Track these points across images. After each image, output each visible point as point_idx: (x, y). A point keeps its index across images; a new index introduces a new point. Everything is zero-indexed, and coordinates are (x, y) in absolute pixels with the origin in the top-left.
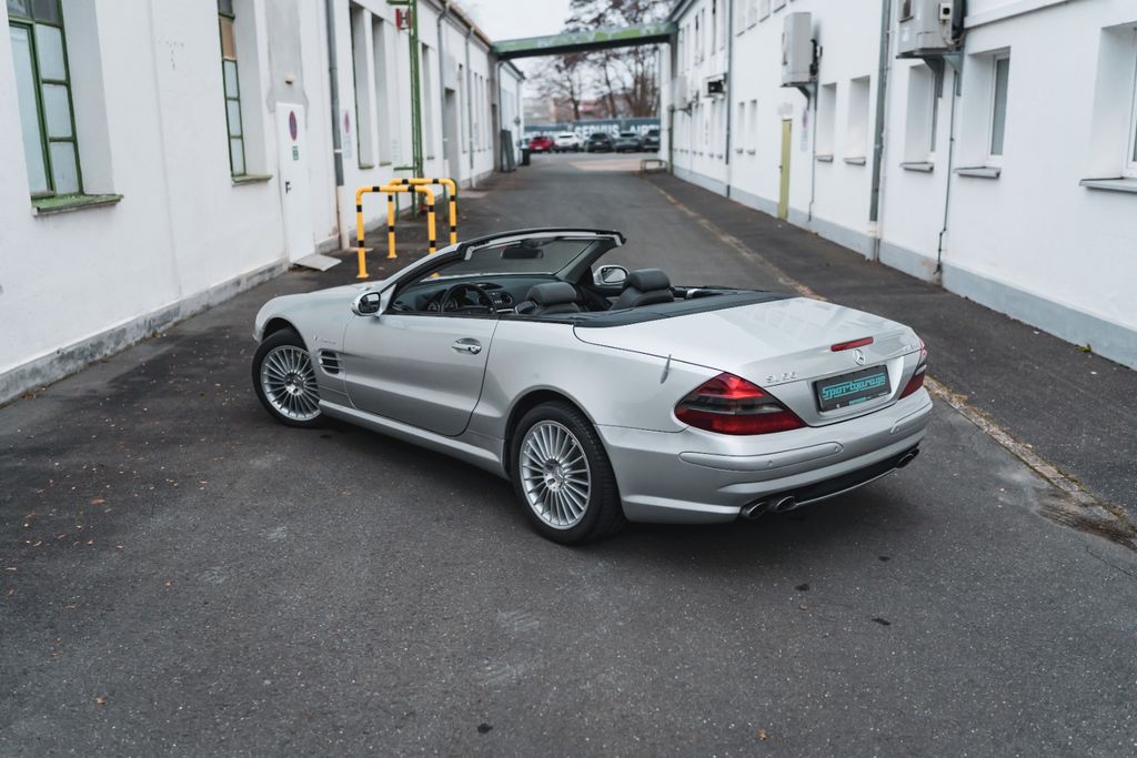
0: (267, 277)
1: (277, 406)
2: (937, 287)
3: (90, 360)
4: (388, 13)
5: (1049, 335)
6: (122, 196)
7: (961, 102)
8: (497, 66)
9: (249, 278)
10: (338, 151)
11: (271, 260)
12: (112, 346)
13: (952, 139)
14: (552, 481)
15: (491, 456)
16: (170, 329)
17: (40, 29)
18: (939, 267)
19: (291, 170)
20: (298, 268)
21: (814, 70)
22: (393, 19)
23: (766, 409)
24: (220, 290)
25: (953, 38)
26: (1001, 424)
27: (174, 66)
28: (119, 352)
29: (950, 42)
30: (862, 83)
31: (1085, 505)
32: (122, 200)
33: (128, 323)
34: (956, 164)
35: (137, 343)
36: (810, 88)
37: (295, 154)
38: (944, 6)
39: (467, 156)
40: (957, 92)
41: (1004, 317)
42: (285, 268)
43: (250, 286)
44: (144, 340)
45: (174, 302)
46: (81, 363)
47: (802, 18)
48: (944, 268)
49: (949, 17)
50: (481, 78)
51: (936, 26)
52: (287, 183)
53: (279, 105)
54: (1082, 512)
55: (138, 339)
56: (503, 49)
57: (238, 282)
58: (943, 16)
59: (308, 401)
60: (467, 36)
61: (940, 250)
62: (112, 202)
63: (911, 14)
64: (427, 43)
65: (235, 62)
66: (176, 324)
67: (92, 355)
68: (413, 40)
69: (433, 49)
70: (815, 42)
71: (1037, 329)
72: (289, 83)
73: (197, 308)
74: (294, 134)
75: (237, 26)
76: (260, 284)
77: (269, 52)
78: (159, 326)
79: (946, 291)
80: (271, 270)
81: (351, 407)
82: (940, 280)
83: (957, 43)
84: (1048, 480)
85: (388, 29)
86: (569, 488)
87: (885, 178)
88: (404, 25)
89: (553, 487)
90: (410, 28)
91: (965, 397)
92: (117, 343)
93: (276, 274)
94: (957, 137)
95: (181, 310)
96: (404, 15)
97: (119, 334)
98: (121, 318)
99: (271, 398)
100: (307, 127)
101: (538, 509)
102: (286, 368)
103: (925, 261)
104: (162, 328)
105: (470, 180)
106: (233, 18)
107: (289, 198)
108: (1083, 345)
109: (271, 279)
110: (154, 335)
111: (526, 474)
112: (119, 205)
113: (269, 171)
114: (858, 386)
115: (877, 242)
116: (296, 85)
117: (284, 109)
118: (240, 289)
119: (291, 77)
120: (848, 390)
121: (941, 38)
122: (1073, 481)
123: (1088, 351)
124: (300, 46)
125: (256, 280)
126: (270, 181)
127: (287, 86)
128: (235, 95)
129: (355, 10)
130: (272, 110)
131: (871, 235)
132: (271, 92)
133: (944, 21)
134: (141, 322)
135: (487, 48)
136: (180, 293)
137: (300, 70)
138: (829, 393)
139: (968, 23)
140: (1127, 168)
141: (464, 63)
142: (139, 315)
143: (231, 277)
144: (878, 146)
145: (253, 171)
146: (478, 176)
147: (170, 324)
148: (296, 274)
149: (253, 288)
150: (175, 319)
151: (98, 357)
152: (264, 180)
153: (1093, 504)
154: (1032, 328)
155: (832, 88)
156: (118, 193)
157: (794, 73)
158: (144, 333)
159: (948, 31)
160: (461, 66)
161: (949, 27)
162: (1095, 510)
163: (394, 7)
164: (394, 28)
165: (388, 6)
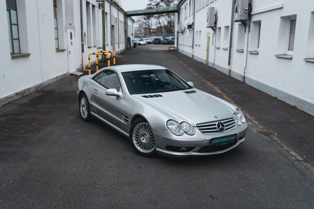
0: (64, 77)
2: (244, 83)
3: (23, 95)
4: (96, 4)
5: (268, 94)
6: (30, 54)
7: (250, 34)
8: (127, 18)
9: (60, 76)
10: (83, 43)
11: (65, 72)
12: (28, 92)
13: (248, 44)
16: (41, 89)
17: (12, 11)
18: (244, 77)
19: (71, 48)
20: (72, 75)
21: (216, 23)
22: (98, 6)
24: (53, 79)
25: (248, 17)
26: (248, 114)
27: (43, 20)
28: (29, 94)
29: (247, 18)
30: (227, 27)
31: (262, 129)
32: (31, 55)
33: (32, 87)
34: (249, 50)
35: (33, 92)
36: (214, 28)
37: (72, 44)
38: (245, 9)
39: (118, 45)
40: (249, 31)
41: (258, 90)
42: (69, 75)
43: (60, 79)
44: (35, 91)
45: (42, 82)
46: (21, 96)
47: (212, 9)
48: (246, 78)
49: (247, 12)
50: (122, 22)
51: (243, 14)
52: (70, 52)
53: (68, 30)
54: (261, 130)
55: (34, 91)
56: (129, 14)
57: (57, 78)
58: (245, 11)
60: (118, 10)
61: (244, 73)
62: (28, 55)
63: (238, 10)
64: (107, 12)
65: (57, 19)
66: (42, 88)
67: (23, 94)
68: (103, 12)
69: (109, 14)
70: (216, 16)
71: (265, 93)
72: (70, 24)
73: (47, 84)
74: (71, 38)
75: (57, 9)
76: (62, 79)
77: (66, 16)
78: (38, 88)
79: (246, 84)
80: (65, 75)
82: (244, 81)
83: (249, 18)
84: (255, 124)
85: (96, 9)
87: (232, 54)
88: (101, 7)
90: (102, 8)
91: (242, 108)
92: (29, 92)
93: (66, 76)
94: (249, 43)
95: (43, 84)
96: (101, 5)
97: (29, 89)
98: (30, 85)
100: (75, 36)
103: (241, 76)
104: (39, 89)
105: (118, 52)
106: (56, 6)
107: (70, 55)
108: (275, 96)
109: (65, 77)
110: (37, 90)
112: (30, 56)
113: (65, 48)
115: (230, 71)
116: (72, 25)
117: (69, 31)
118: (57, 80)
119: (71, 22)
121: (245, 17)
122: (261, 124)
123: (276, 98)
124: (73, 14)
125: (61, 77)
126: (65, 51)
127: (70, 25)
128: (57, 28)
129: (88, 3)
130: (66, 32)
131: (229, 69)
132: (66, 26)
133: (246, 13)
134: (34, 87)
135: (124, 13)
136: (43, 79)
137: (73, 21)
139: (252, 13)
140: (287, 52)
141: (117, 17)
142: (34, 85)
143: (55, 76)
144: (230, 45)
145: (61, 48)
146: (120, 51)
147: (41, 88)
148: (71, 76)
149: (61, 79)
150: (42, 87)
151: (24, 95)
152: (63, 50)
153: (264, 129)
154: (264, 93)
155: (220, 28)
156: (30, 53)
157: (210, 24)
158: (35, 90)
159: (247, 15)
160: (116, 19)
161: (247, 14)
162: (264, 130)
163: (98, 2)
164: (98, 8)
165: (96, 2)
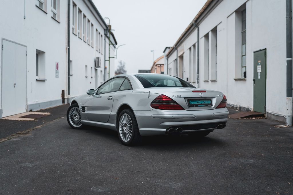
1: (72, 124)
14: (126, 130)
15: (113, 125)
23: (172, 104)
59: (79, 121)
81: (87, 120)
86: (128, 130)
89: (125, 131)
99: (71, 122)
101: (122, 138)
102: (75, 113)
111: (120, 129)
114: (201, 102)
120: (198, 103)
138: (192, 102)
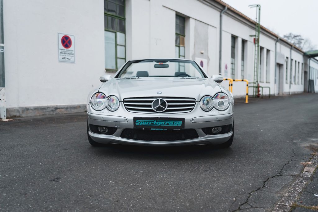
4: (250, 40)
8: (308, 60)
17: (118, 33)
22: (253, 41)
27: (156, 44)
39: (288, 85)
50: (299, 63)
53: (197, 58)
56: (309, 53)
60: (291, 49)
64: (269, 49)
65: (184, 47)
69: (273, 51)
72: (202, 53)
75: (186, 38)
77: (195, 45)
85: (250, 43)
96: (256, 40)
105: (289, 92)
106: (184, 36)
116: (205, 54)
117: (199, 59)
119: (203, 52)
124: (208, 44)
128: (183, 55)
129: (234, 38)
132: (194, 54)
135: (303, 54)
137: (207, 50)
141: (289, 56)
146: (292, 92)
160: (287, 58)
163: (253, 38)
164: (253, 44)
165: (250, 37)
